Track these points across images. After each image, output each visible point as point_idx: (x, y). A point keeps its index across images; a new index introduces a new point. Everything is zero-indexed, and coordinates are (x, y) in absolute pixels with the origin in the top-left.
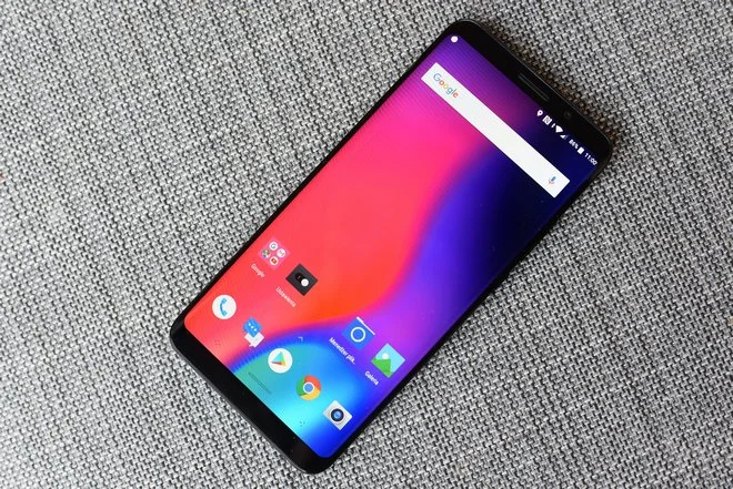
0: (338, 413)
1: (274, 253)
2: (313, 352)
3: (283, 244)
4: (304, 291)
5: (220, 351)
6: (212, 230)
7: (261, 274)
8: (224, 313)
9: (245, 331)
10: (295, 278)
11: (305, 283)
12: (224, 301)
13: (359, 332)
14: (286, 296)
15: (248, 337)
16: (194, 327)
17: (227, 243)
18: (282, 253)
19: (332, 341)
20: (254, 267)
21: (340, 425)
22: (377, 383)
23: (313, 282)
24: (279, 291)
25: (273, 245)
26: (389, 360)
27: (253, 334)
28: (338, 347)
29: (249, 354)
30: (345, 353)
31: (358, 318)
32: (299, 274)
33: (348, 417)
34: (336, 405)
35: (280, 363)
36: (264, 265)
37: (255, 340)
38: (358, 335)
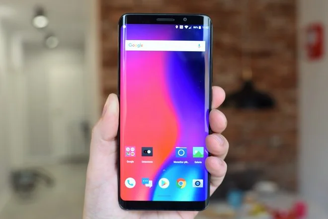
0: (198, 182)
1: (130, 151)
2: (172, 171)
3: (130, 146)
4: (151, 155)
5: (142, 197)
7: (132, 162)
8: (132, 185)
9: (144, 184)
10: (144, 153)
11: (149, 152)
12: (128, 181)
13: (181, 152)
14: (147, 161)
15: (147, 185)
16: (125, 198)
18: (133, 149)
19: (175, 162)
20: (128, 162)
21: (201, 186)
22: (201, 162)
23: (151, 149)
24: (143, 162)
25: (128, 149)
26: (199, 152)
27: (148, 183)
28: (178, 162)
29: (152, 190)
30: (182, 162)
31: (177, 148)
32: (144, 151)
33: (201, 181)
34: (194, 181)
35: (165, 184)
36: (130, 158)
37: (150, 184)
38: (181, 153)
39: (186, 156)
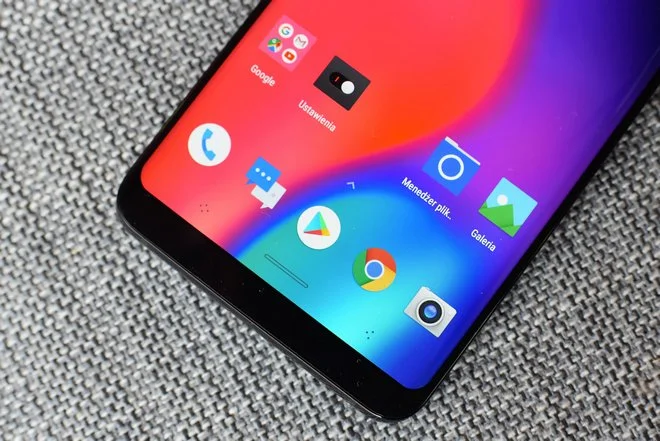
0: (432, 309)
1: (289, 43)
2: (374, 206)
3: (302, 25)
4: (347, 102)
5: (209, 220)
6: (173, 23)
7: (269, 81)
8: (211, 155)
9: (251, 184)
10: (331, 81)
11: (348, 87)
12: (208, 134)
13: (453, 164)
14: (318, 114)
15: (257, 192)
16: (153, 182)
17: (202, 44)
18: (302, 42)
19: (407, 183)
20: (255, 70)
21: (438, 329)
22: (493, 248)
23: (361, 84)
24: (304, 106)
25: (285, 30)
26: (509, 208)
27: (266, 187)
28: (419, 192)
29: (262, 222)
30: (432, 202)
31: (448, 140)
32: (334, 75)
33: (449, 313)
34: (426, 294)
35: (318, 232)
36: (271, 65)
37: (270, 197)
38: (451, 168)
39: (456, 191)
